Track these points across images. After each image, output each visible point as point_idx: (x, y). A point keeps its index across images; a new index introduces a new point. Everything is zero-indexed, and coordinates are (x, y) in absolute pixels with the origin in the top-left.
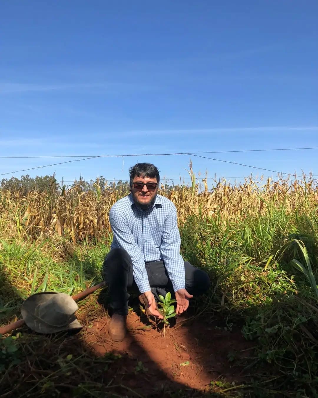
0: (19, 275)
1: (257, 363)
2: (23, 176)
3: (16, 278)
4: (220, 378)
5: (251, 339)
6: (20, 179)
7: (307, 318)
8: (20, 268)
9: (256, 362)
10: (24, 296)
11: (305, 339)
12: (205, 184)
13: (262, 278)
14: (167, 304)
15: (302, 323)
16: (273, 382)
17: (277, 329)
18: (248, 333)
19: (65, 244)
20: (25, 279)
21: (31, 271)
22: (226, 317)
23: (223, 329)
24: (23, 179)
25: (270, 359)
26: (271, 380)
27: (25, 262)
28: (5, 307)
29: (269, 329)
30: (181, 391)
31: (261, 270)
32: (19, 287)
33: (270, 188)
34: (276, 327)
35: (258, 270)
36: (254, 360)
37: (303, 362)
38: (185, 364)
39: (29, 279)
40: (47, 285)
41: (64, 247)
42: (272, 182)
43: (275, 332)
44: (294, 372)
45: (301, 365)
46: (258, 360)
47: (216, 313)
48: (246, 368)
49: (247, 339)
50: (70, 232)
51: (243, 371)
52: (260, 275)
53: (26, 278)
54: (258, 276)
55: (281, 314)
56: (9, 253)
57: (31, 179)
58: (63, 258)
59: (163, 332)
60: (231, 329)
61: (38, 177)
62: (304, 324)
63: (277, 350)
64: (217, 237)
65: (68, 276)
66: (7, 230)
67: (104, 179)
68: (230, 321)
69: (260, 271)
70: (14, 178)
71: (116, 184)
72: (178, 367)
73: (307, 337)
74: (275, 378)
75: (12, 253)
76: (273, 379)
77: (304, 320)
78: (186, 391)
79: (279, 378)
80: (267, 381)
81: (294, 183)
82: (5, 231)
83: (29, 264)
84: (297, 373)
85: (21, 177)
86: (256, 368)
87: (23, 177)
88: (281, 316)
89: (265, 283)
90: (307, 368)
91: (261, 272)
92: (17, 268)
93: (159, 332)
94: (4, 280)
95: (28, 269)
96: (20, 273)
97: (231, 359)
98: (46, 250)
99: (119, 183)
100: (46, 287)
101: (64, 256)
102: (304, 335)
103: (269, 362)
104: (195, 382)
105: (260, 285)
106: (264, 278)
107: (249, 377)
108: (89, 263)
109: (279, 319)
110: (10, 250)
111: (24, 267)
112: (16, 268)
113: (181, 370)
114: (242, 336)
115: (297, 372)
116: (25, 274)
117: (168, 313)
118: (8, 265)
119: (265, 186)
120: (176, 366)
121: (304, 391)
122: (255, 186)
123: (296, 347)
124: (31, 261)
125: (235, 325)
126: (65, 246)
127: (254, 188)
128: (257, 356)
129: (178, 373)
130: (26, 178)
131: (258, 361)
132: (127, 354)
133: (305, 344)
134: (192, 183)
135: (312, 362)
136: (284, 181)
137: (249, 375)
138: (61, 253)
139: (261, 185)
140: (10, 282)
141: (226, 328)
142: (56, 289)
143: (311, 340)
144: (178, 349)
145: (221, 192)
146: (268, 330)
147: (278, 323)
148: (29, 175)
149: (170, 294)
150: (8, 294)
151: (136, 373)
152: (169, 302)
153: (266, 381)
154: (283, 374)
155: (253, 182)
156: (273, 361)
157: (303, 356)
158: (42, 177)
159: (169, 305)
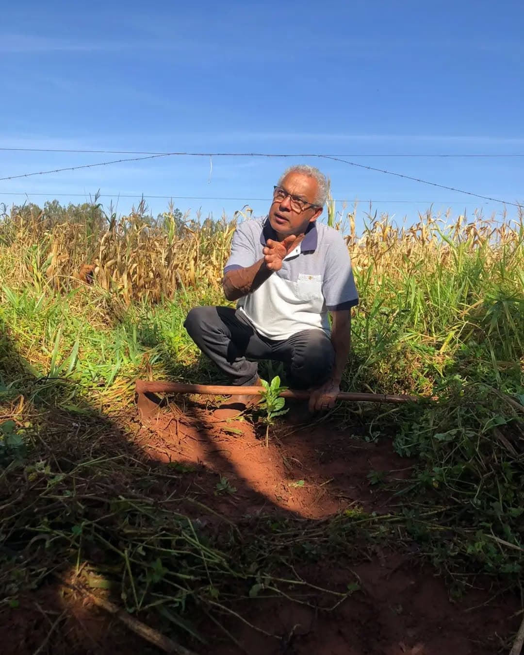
0: (33, 343)
1: (414, 488)
2: (48, 203)
3: (28, 348)
4: (353, 506)
5: (408, 454)
6: (42, 207)
7: (506, 419)
8: (34, 332)
9: (412, 487)
10: (40, 374)
11: (500, 451)
12: (352, 223)
13: (435, 366)
14: (273, 393)
15: (498, 427)
16: (439, 515)
17: (455, 435)
18: (403, 447)
19: (111, 301)
20: (42, 351)
21: (52, 339)
22: (370, 422)
23: (364, 439)
24: (48, 208)
25: (438, 481)
26: (436, 512)
27: (43, 323)
28: (7, 387)
29: (441, 434)
30: (287, 521)
31: (434, 352)
32: (32, 362)
33: (461, 233)
34: (454, 432)
35: (428, 351)
36: (411, 484)
37: (491, 486)
38: (297, 485)
39: (49, 350)
40: (77, 358)
41: (109, 306)
42: (465, 220)
43: (450, 439)
44: (475, 500)
45: (488, 490)
46: (418, 483)
47: (353, 416)
48: (397, 494)
49: (401, 456)
50: (121, 290)
51: (390, 498)
52: (431, 360)
53: (43, 348)
54: (428, 361)
55: (463, 413)
56: (17, 307)
57: (60, 207)
58: (107, 324)
59: (264, 438)
60: (376, 441)
61: (73, 205)
62: (500, 427)
63: (451, 467)
64: (363, 302)
65: (112, 349)
66: (13, 274)
67: (180, 214)
68: (376, 428)
69: (432, 353)
70: (32, 205)
71: (202, 224)
72: (285, 488)
73: (502, 448)
74: (442, 510)
75: (21, 307)
76: (439, 511)
77: (502, 421)
78: (297, 521)
79: (450, 510)
80: (430, 513)
81: (501, 228)
82: (11, 274)
83: (50, 327)
84: (479, 502)
85: (45, 205)
86: (413, 494)
87: (47, 205)
88: (462, 416)
89: (439, 374)
90: (498, 496)
91: (434, 355)
92: (29, 331)
93: (259, 440)
94: (8, 348)
95: (48, 335)
96: (35, 341)
97: (373, 482)
98: (80, 309)
99: (205, 222)
100: (76, 362)
101: (109, 320)
102: (497, 444)
103: (436, 485)
104: (312, 512)
105: (430, 376)
106: (438, 365)
107: (400, 507)
108: (148, 330)
109: (459, 421)
110: (18, 304)
111: (41, 331)
112: (28, 333)
113: (290, 492)
114: (394, 451)
115: (480, 499)
116: (43, 343)
117: (275, 408)
118: (14, 326)
119: (452, 227)
120: (282, 487)
121: (490, 525)
122: (435, 227)
123: (483, 463)
124: (53, 323)
125: (384, 435)
126: (111, 304)
127: (433, 232)
128: (416, 478)
129: (285, 496)
130: (53, 207)
131: (418, 486)
132: (204, 466)
133: (499, 458)
134: (329, 216)
135: (506, 485)
136: (486, 222)
137: (401, 504)
138: (104, 315)
139: (446, 227)
140: (18, 352)
141: (367, 438)
142: (93, 366)
143: (509, 452)
144: (287, 464)
145: (377, 235)
146: (439, 436)
147: (456, 427)
148: (58, 202)
149: (279, 379)
150: (13, 370)
151: (216, 494)
152: (276, 390)
153: (427, 512)
154: (456, 503)
155: (433, 220)
156: (441, 484)
157: (492, 476)
158: (79, 205)
159: (276, 397)
